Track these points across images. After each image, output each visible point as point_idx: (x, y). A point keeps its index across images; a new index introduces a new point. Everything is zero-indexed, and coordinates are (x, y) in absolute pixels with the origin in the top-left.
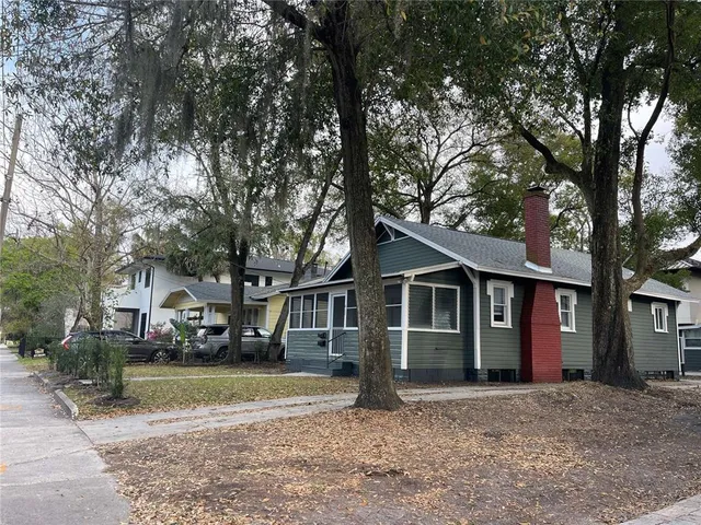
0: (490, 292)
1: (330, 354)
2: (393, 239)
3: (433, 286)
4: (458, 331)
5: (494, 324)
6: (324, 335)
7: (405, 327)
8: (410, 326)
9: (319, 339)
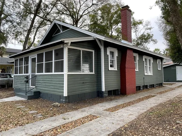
0: (108, 53)
1: (30, 86)
2: (61, 32)
3: (82, 49)
4: (93, 73)
5: (110, 69)
6: (27, 77)
7: (66, 72)
8: (69, 71)
9: (25, 79)
